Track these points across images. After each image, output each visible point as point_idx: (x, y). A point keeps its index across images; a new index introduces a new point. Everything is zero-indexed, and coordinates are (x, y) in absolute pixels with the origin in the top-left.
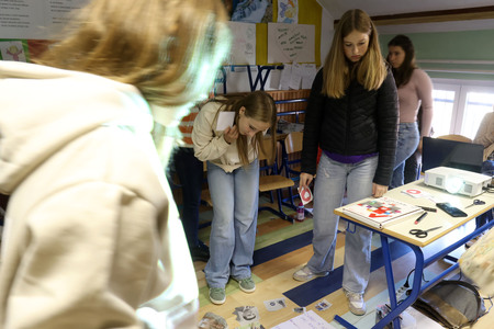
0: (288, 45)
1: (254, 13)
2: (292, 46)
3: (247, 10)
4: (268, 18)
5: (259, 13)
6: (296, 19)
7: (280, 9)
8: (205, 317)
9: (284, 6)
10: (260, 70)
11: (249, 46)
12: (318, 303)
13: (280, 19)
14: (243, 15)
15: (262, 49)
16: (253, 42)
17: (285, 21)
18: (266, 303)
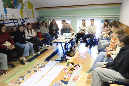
0: (27, 14)
1: (19, 7)
2: (28, 14)
3: (17, 6)
4: (22, 8)
5: (20, 7)
6: (28, 8)
7: (24, 6)
8: (32, 67)
9: (25, 5)
10: (23, 20)
11: (19, 14)
12: (51, 59)
13: (25, 8)
14: (17, 7)
15: (22, 15)
16: (20, 13)
17: (26, 8)
18: (42, 62)
